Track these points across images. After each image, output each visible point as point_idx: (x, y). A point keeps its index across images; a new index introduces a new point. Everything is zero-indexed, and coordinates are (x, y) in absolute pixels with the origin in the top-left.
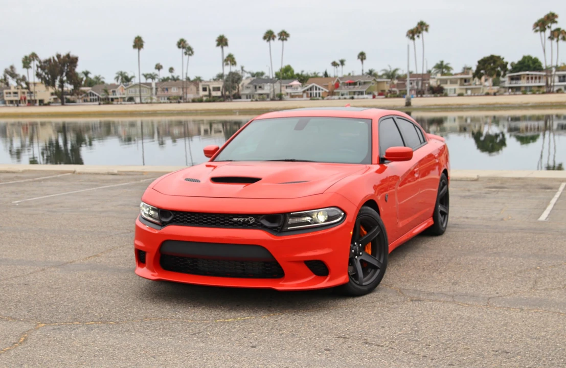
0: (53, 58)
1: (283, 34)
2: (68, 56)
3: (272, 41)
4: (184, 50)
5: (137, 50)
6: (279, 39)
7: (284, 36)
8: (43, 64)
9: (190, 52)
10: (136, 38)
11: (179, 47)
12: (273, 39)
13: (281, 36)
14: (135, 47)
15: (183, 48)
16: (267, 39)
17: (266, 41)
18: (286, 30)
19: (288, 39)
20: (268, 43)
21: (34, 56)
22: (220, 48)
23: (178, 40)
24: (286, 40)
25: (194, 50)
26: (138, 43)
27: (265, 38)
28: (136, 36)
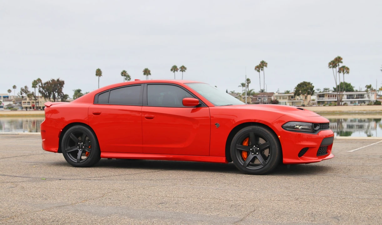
0: (49, 81)
1: (183, 67)
2: (58, 80)
3: (176, 72)
4: (125, 77)
5: (98, 77)
6: (180, 71)
7: (183, 69)
8: (43, 85)
9: (129, 79)
10: (97, 70)
11: (122, 75)
12: (177, 71)
13: (181, 69)
14: (97, 75)
15: (125, 75)
16: (173, 71)
17: (172, 72)
18: (184, 66)
19: (186, 70)
20: (174, 73)
21: (39, 80)
22: (145, 76)
23: (122, 71)
24: (185, 71)
25: (131, 77)
26: (99, 73)
27: (172, 70)
28: (97, 69)
